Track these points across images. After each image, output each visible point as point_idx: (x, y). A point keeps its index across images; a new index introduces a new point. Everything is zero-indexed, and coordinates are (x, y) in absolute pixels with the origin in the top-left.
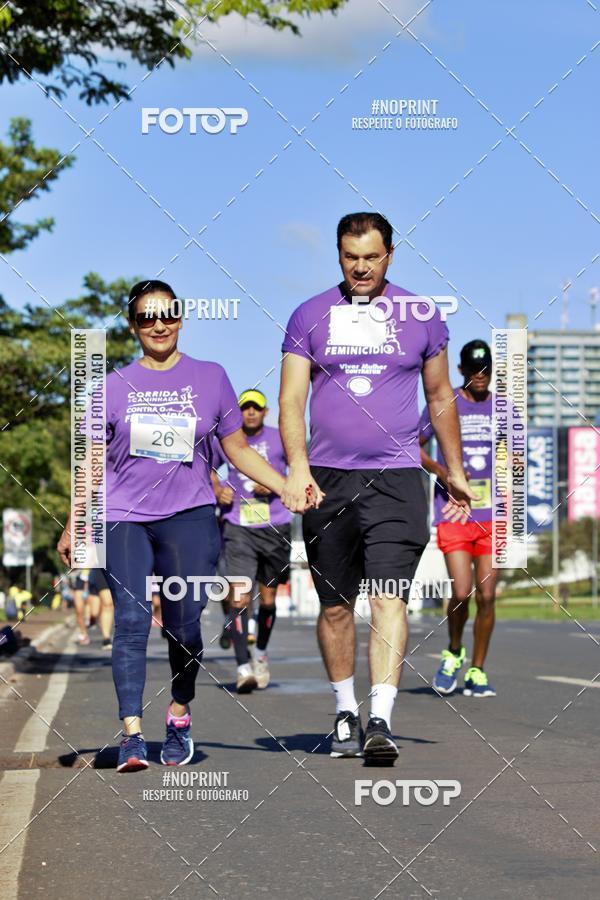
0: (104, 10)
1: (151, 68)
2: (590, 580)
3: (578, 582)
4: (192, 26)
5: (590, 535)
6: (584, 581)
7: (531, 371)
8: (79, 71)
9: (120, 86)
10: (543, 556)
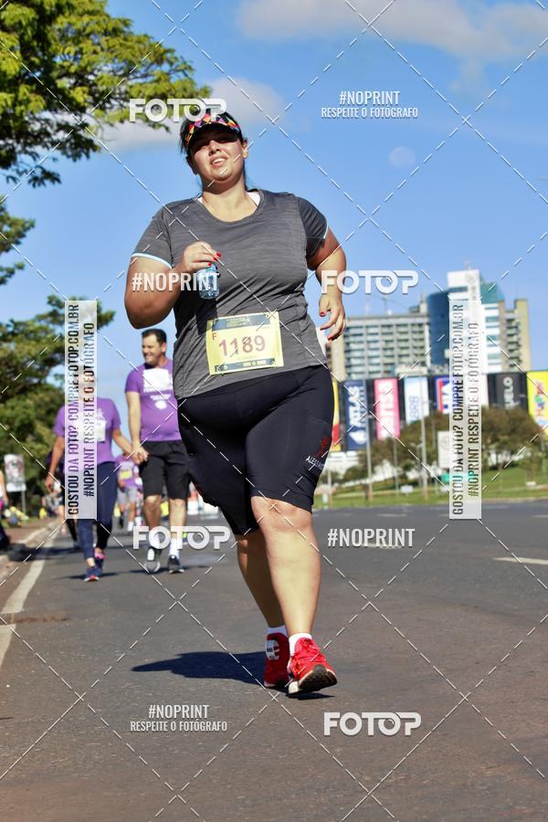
0: (42, 125)
1: (75, 160)
2: (394, 478)
3: (386, 480)
4: (100, 130)
5: (392, 450)
6: (390, 479)
7: (348, 344)
8: (28, 165)
9: (53, 173)
10: (362, 465)
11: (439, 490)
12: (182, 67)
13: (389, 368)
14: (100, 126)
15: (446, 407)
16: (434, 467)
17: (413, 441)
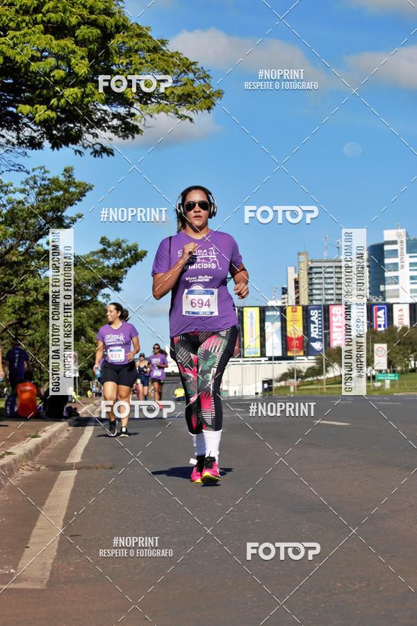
0: (102, 114)
1: (124, 139)
3: (335, 377)
4: (143, 119)
6: (338, 377)
7: (310, 279)
8: (90, 142)
9: (110, 149)
10: (318, 366)
11: (373, 385)
12: (203, 76)
13: (339, 297)
14: (143, 117)
15: (380, 326)
16: (370, 368)
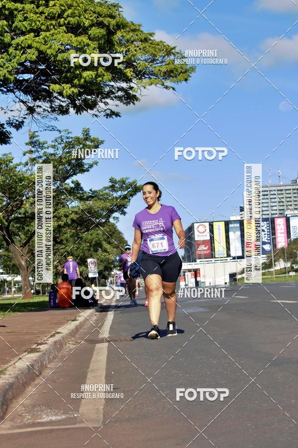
0: (110, 88)
2: (285, 268)
3: (281, 269)
5: (284, 253)
8: (103, 108)
10: (269, 261)
13: (282, 212)
17: (295, 249)
